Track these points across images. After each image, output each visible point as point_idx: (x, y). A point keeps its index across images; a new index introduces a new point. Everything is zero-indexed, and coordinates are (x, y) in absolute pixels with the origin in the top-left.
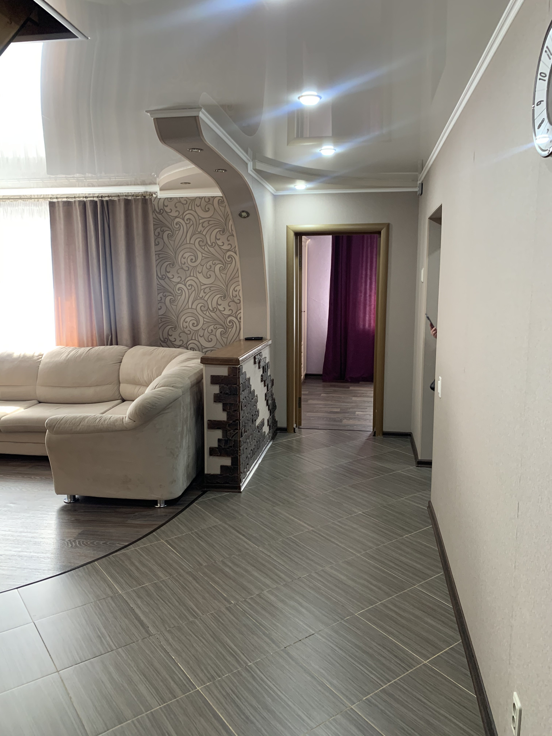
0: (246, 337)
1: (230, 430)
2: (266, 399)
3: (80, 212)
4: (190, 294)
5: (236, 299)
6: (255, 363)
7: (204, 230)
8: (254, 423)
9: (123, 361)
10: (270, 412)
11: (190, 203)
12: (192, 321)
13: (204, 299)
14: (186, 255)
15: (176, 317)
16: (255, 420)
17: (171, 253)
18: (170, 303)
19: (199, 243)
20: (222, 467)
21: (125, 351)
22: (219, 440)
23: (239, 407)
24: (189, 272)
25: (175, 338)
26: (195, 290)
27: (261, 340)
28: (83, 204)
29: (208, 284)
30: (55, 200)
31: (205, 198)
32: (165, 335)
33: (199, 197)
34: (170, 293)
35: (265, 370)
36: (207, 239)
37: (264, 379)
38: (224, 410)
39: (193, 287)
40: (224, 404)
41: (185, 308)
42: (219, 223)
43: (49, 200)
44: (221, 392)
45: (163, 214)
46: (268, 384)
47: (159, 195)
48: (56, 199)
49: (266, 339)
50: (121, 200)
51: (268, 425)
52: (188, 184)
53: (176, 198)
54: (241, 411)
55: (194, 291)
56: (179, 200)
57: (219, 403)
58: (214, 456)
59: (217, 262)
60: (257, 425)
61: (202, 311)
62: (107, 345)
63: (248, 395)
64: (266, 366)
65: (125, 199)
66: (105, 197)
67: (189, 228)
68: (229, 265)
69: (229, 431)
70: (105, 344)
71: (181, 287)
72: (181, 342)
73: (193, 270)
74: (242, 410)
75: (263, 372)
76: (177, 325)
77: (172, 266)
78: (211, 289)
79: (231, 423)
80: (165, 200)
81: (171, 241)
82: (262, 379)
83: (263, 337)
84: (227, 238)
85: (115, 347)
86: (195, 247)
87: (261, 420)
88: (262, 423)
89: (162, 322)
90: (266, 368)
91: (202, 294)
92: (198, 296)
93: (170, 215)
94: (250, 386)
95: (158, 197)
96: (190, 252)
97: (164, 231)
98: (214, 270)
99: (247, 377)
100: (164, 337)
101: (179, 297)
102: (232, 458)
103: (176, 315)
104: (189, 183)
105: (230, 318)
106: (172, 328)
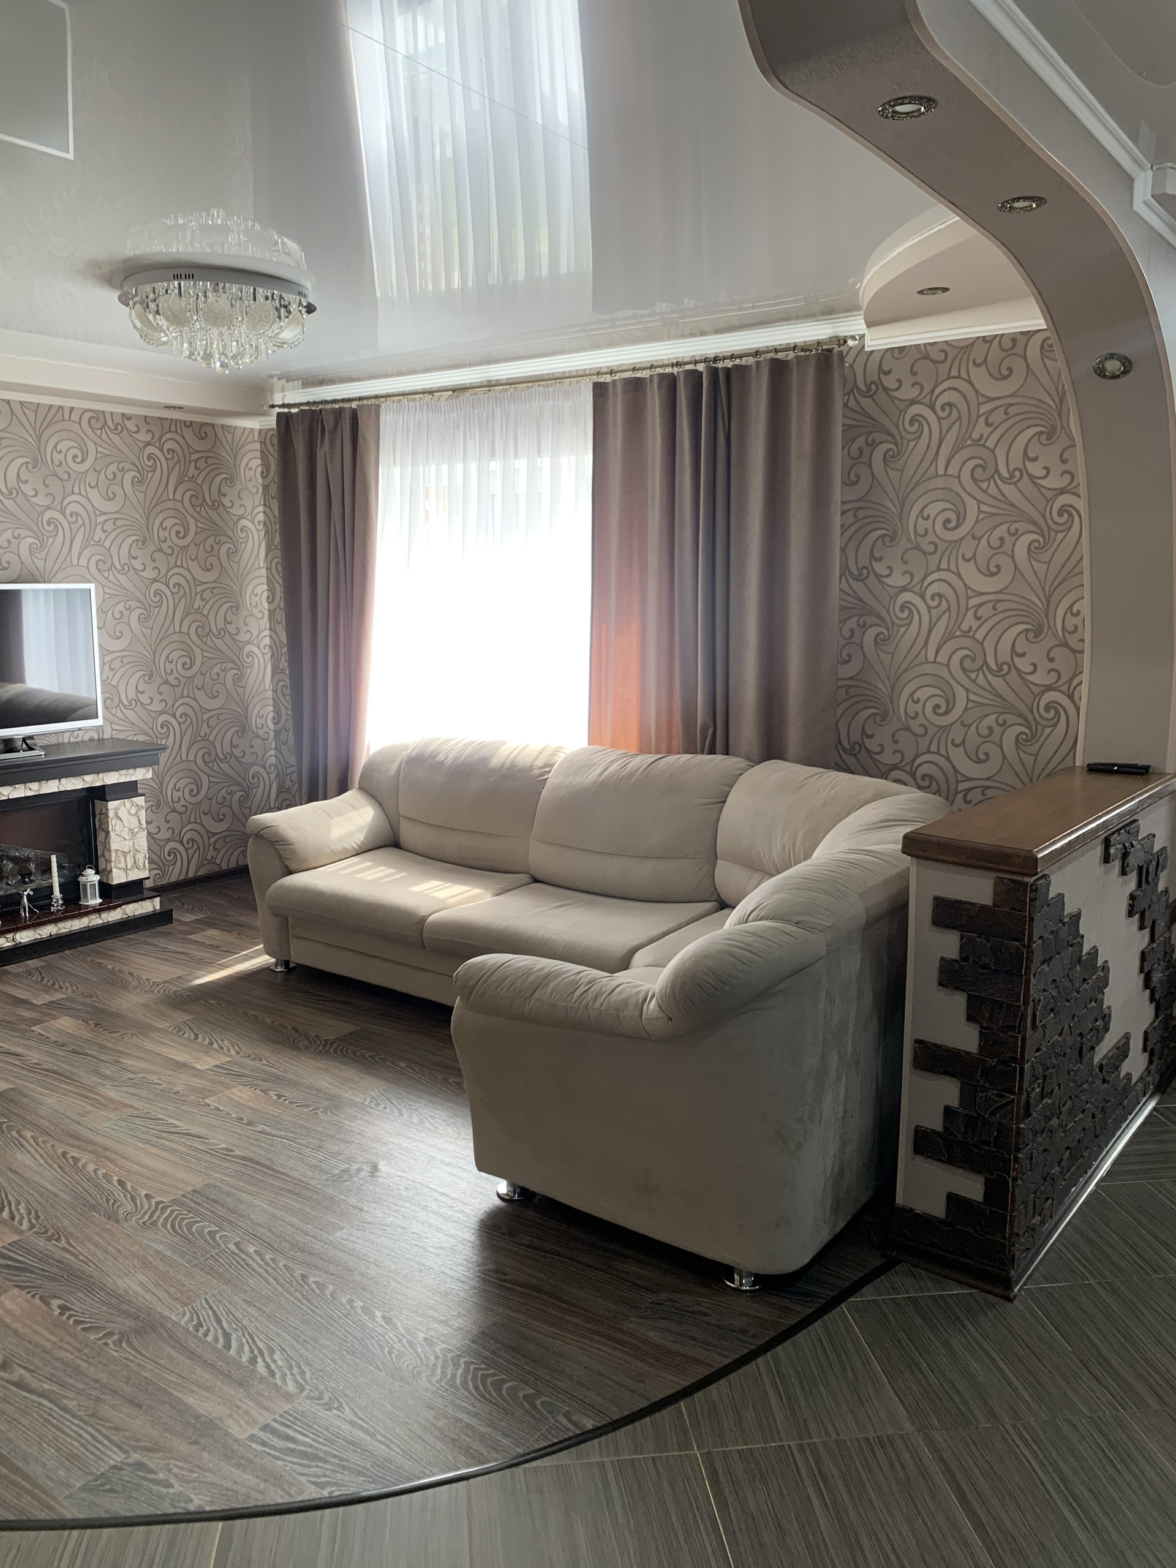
0: (1091, 761)
1: (987, 1090)
2: (1141, 970)
3: (661, 404)
4: (934, 621)
5: (1072, 640)
6: (1107, 859)
7: (992, 433)
8: (1085, 1059)
9: (729, 800)
10: (1158, 1009)
11: (955, 358)
12: (936, 698)
13: (973, 637)
14: (932, 510)
15: (887, 683)
16: (1093, 1048)
17: (891, 506)
18: (875, 645)
19: (973, 471)
20: (954, 1201)
21: (739, 772)
22: (948, 1112)
23: (1024, 1017)
24: (937, 556)
25: (880, 745)
26: (949, 609)
27: (1141, 774)
28: (670, 383)
29: (990, 593)
30: (608, 379)
31: (1003, 340)
32: (856, 736)
33: (984, 337)
34: (879, 617)
35: (1145, 876)
36: (999, 460)
37: (1141, 905)
38: (970, 1018)
39: (943, 600)
40: (970, 999)
41: (917, 661)
42: (1038, 410)
43: (595, 379)
44: (965, 959)
45: (875, 397)
46: (1154, 922)
47: (870, 343)
48: (609, 376)
49: (1161, 774)
50: (763, 365)
51: (1145, 1050)
52: (940, 295)
53: (917, 346)
54: (1029, 1032)
55: (945, 612)
56: (923, 353)
57: (959, 992)
58: (929, 1157)
59: (1022, 527)
60: (1097, 1059)
61: (964, 670)
62: (702, 753)
63: (1065, 973)
64: (1154, 863)
65: (773, 360)
66: (725, 358)
67: (948, 431)
68: (1060, 536)
69: (981, 1092)
70: (699, 751)
71: (908, 600)
72: (899, 755)
73: (947, 553)
74: (1034, 1027)
75: (1139, 884)
76: (891, 709)
77: (891, 541)
78: (997, 606)
79: (995, 1067)
80: (884, 354)
81: (893, 469)
82: (1131, 906)
83: (1152, 764)
84: (1062, 455)
85: (718, 759)
86: (962, 486)
87: (1116, 1041)
88: (1122, 1051)
89: (850, 698)
90: (1152, 869)
91: (969, 622)
92: (956, 627)
93: (895, 398)
94: (1079, 939)
95: (867, 349)
96: (943, 500)
97: (877, 443)
98: (1013, 551)
99: (1069, 909)
100: (852, 740)
101: (903, 629)
102: (986, 1179)
103: (889, 679)
104: (945, 290)
105: (1049, 696)
106: (875, 714)
